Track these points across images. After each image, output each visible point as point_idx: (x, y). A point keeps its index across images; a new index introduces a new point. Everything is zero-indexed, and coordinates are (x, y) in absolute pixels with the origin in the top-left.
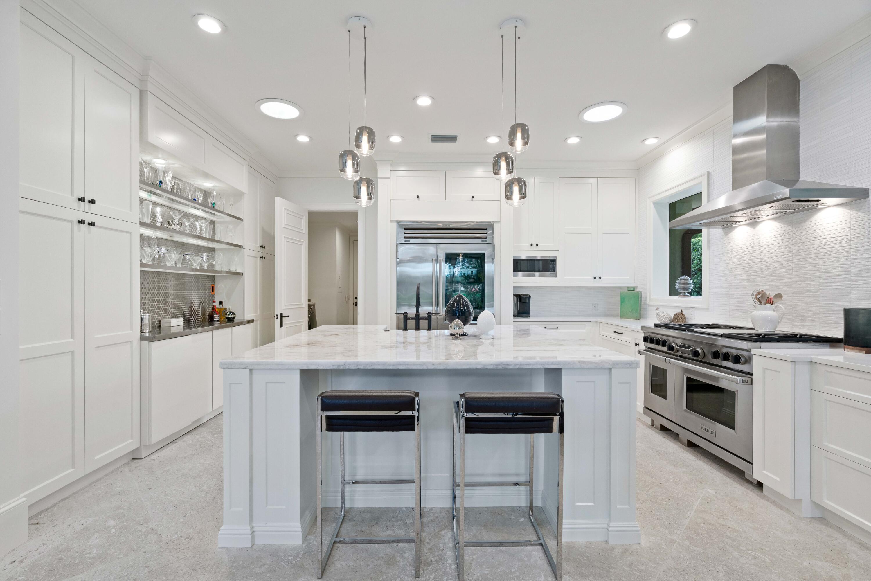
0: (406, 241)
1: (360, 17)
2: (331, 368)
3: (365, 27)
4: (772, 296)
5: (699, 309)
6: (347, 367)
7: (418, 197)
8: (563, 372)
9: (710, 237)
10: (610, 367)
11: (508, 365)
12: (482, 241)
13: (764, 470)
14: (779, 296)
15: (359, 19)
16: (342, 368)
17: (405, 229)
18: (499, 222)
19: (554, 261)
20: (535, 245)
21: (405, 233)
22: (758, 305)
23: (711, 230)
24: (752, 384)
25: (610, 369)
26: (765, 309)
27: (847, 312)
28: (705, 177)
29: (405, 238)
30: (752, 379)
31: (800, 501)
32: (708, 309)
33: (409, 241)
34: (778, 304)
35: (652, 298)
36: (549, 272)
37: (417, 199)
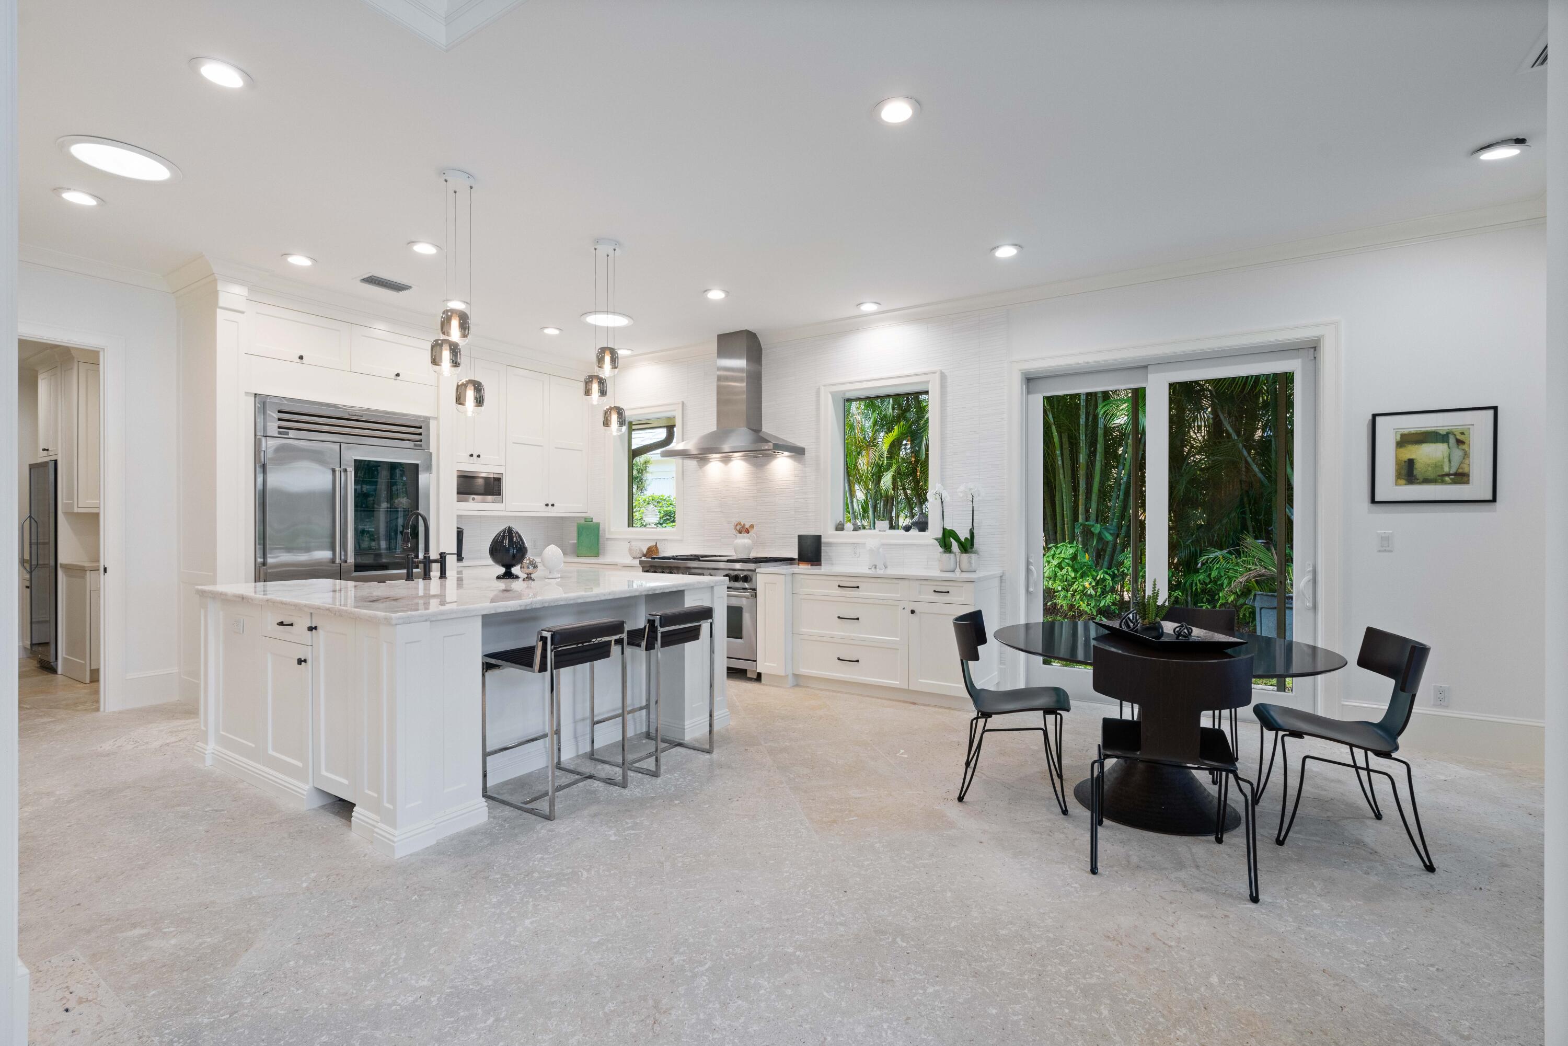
0: (280, 433)
1: (470, 176)
2: (519, 609)
3: (471, 188)
4: (747, 526)
5: (671, 540)
6: (534, 607)
7: (301, 358)
8: (685, 592)
9: (685, 468)
10: (712, 585)
11: (655, 590)
12: (415, 445)
13: (765, 662)
14: (752, 526)
15: (469, 177)
16: (528, 608)
17: (279, 412)
18: (436, 418)
19: (498, 480)
20: (475, 456)
21: (279, 420)
22: (739, 535)
23: (685, 461)
24: (756, 597)
25: (712, 587)
26: (744, 538)
27: (800, 537)
28: (681, 405)
29: (279, 427)
30: (756, 593)
31: (788, 675)
32: (682, 540)
33: (287, 434)
34: (752, 533)
35: (612, 530)
36: (493, 495)
37: (299, 360)
